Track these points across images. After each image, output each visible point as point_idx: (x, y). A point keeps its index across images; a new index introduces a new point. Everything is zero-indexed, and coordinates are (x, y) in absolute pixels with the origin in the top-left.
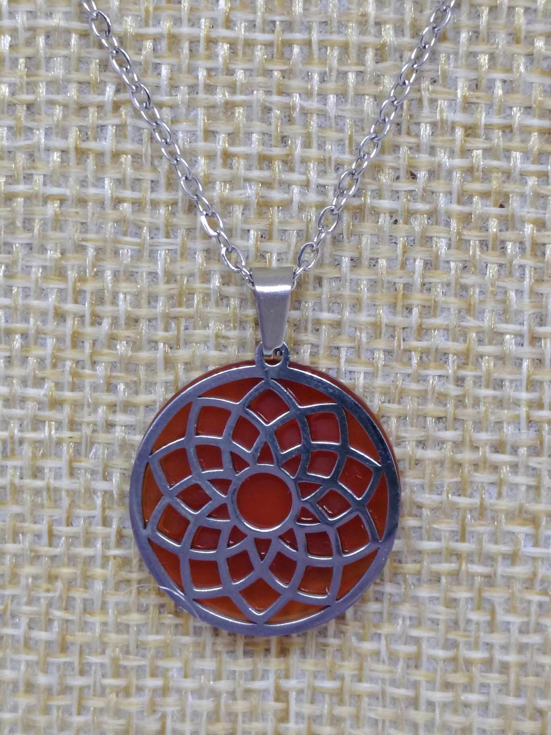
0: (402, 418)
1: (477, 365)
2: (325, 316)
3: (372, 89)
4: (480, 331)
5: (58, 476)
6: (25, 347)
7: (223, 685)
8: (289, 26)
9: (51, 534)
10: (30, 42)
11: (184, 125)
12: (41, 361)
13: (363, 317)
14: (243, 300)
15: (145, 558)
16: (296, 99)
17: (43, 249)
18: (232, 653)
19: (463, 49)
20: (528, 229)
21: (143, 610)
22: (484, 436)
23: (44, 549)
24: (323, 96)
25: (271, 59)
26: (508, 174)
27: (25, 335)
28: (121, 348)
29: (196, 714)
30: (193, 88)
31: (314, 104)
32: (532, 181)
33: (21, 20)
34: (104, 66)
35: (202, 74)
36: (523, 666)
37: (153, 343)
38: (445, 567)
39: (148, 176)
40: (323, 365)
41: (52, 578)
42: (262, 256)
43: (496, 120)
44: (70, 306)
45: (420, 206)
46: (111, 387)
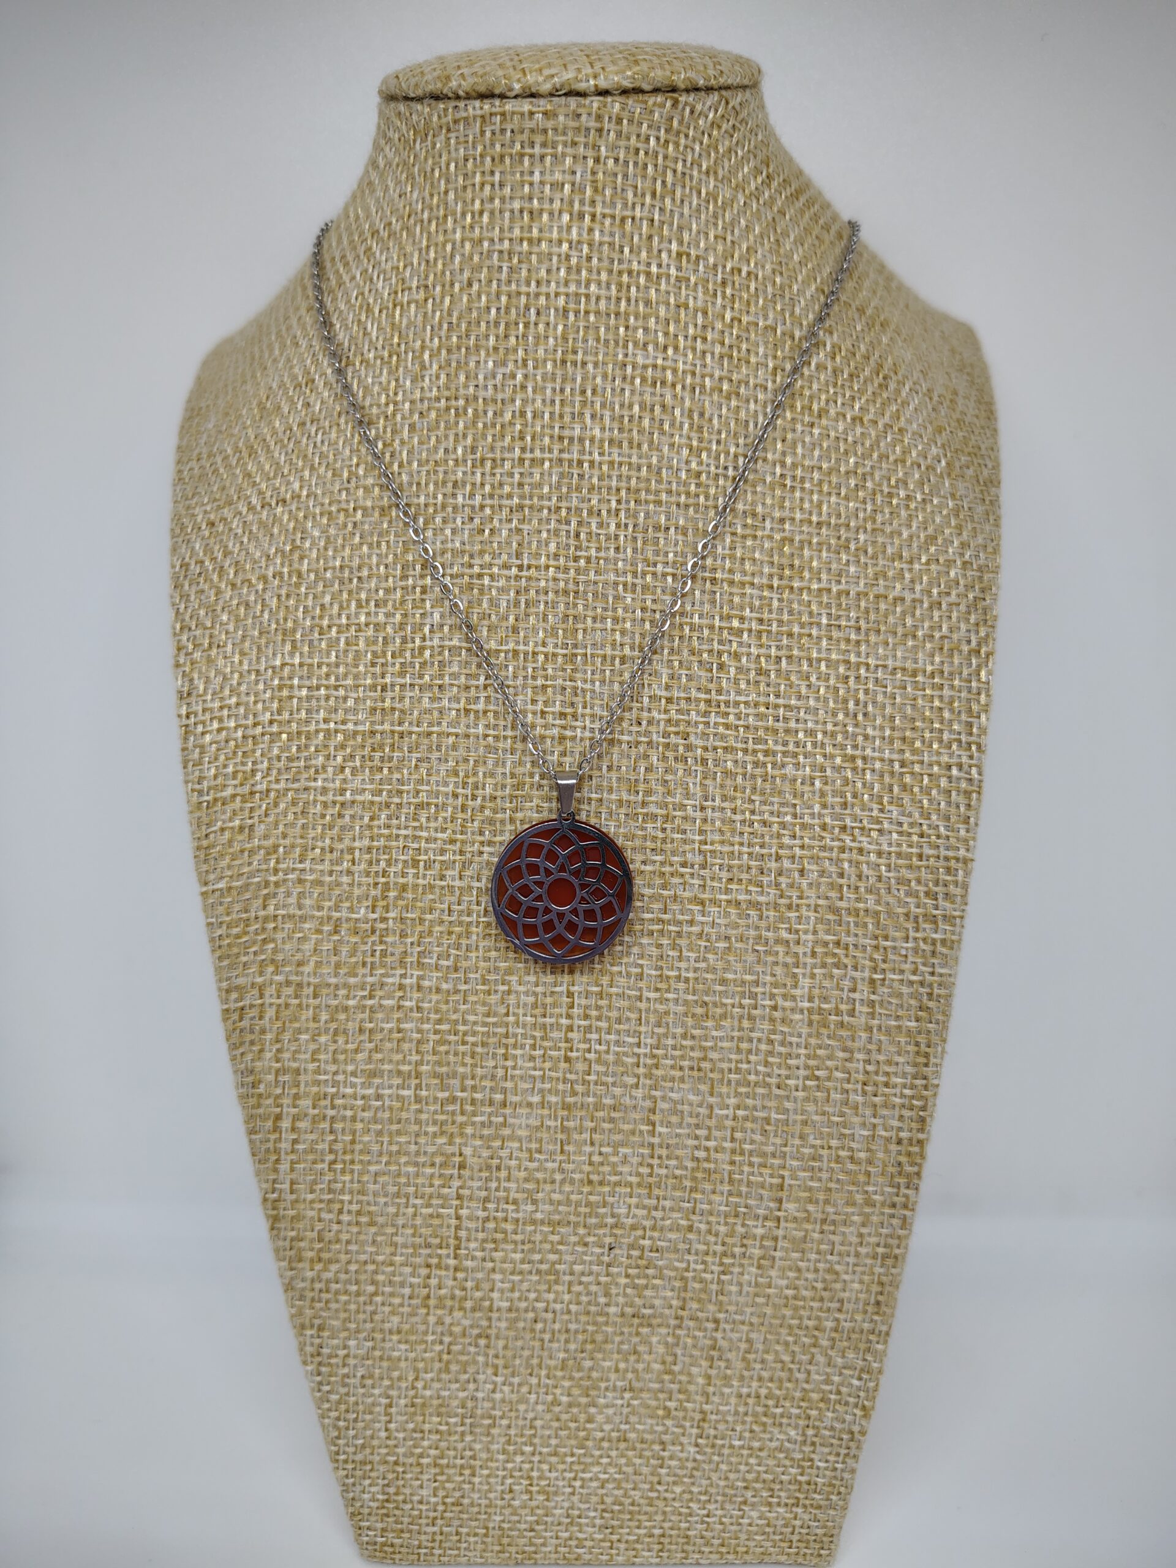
0: (634, 849)
1: (673, 822)
2: (594, 796)
3: (619, 679)
4: (674, 804)
5: (453, 880)
6: (437, 811)
7: (540, 989)
8: (575, 646)
9: (450, 910)
10: (440, 654)
11: (521, 697)
12: (445, 819)
13: (614, 797)
14: (551, 788)
15: (499, 922)
16: (579, 684)
17: (447, 761)
18: (544, 972)
19: (665, 658)
20: (699, 751)
21: (497, 950)
22: (676, 859)
23: (446, 918)
24: (593, 682)
25: (566, 663)
26: (688, 723)
27: (436, 806)
28: (487, 812)
29: (525, 1004)
30: (525, 678)
31: (588, 686)
32: (701, 726)
33: (436, 642)
34: (479, 666)
35: (530, 670)
36: (696, 979)
37: (504, 810)
38: (656, 927)
39: (503, 723)
40: (593, 821)
41: (450, 933)
42: (561, 764)
43: (683, 695)
44: (460, 791)
45: (643, 739)
46: (481, 833)
